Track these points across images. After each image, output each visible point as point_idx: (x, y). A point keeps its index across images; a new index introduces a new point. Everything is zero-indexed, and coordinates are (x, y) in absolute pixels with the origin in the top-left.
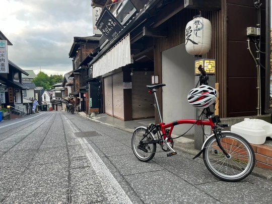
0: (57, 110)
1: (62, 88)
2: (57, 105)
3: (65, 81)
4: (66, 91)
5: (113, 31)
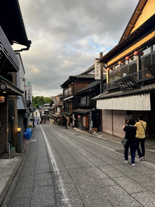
0: (45, 123)
1: (49, 107)
2: (45, 120)
3: (52, 102)
4: (54, 110)
5: (129, 87)
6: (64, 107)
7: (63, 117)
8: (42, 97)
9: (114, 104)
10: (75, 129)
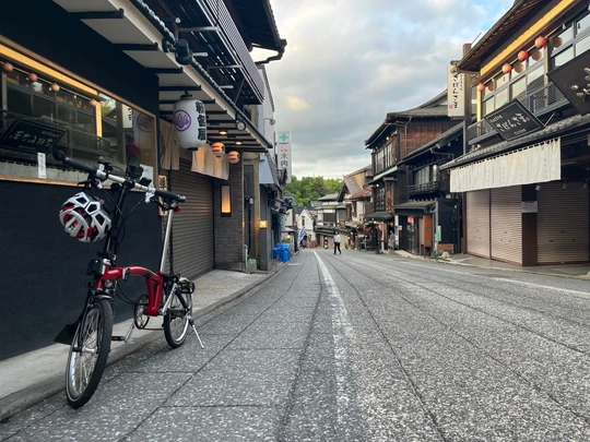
1: (337, 203)
3: (345, 190)
4: (349, 211)
5: (518, 128)
6: (375, 199)
7: (372, 225)
8: (320, 179)
9: (487, 174)
10: (402, 253)
